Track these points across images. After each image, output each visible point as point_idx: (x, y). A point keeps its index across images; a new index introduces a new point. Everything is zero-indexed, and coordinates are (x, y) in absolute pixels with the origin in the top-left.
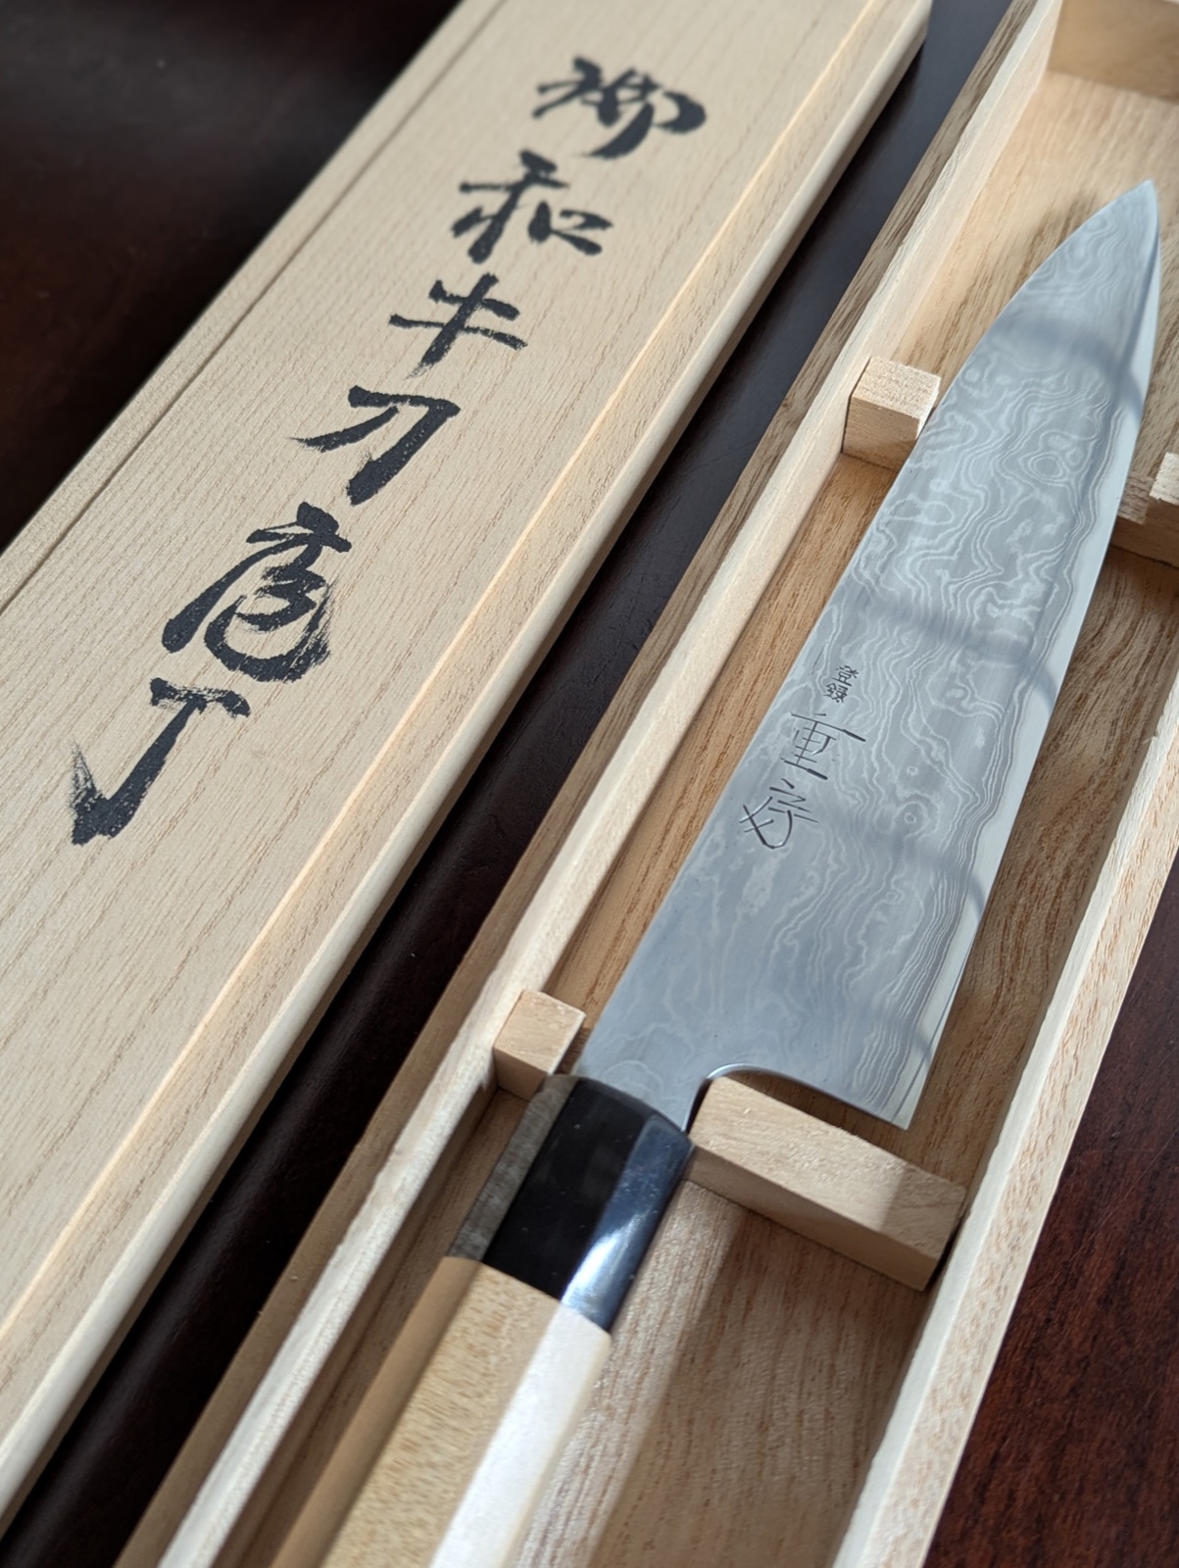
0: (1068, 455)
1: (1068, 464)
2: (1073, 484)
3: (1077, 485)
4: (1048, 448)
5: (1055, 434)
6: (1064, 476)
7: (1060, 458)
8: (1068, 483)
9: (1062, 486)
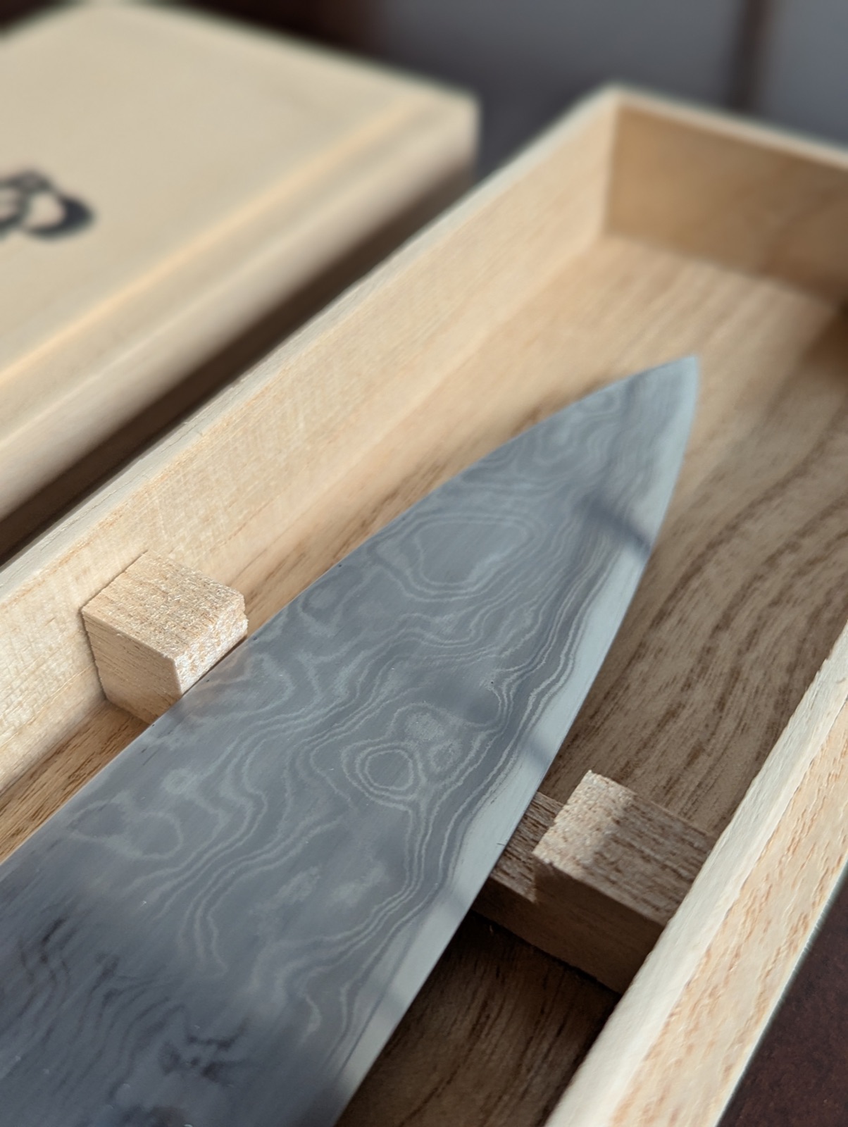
0: (434, 750)
1: (426, 768)
2: (423, 807)
3: (430, 811)
4: (401, 734)
5: (425, 710)
6: (412, 790)
7: (417, 756)
8: (414, 805)
9: (402, 807)
